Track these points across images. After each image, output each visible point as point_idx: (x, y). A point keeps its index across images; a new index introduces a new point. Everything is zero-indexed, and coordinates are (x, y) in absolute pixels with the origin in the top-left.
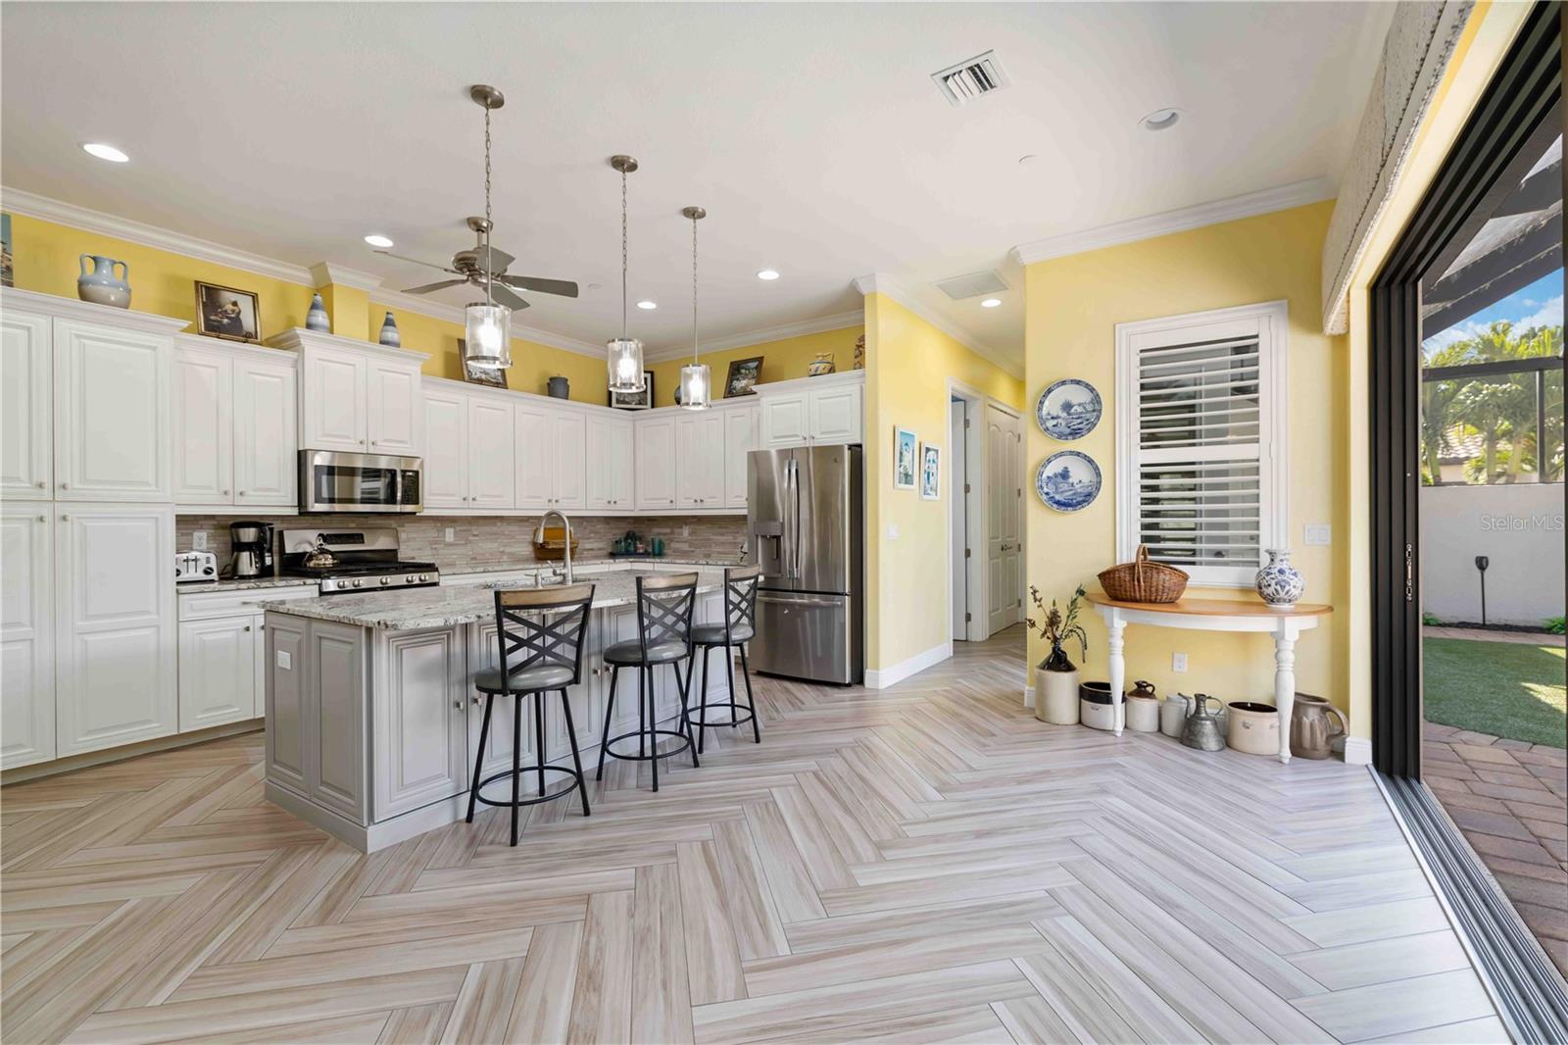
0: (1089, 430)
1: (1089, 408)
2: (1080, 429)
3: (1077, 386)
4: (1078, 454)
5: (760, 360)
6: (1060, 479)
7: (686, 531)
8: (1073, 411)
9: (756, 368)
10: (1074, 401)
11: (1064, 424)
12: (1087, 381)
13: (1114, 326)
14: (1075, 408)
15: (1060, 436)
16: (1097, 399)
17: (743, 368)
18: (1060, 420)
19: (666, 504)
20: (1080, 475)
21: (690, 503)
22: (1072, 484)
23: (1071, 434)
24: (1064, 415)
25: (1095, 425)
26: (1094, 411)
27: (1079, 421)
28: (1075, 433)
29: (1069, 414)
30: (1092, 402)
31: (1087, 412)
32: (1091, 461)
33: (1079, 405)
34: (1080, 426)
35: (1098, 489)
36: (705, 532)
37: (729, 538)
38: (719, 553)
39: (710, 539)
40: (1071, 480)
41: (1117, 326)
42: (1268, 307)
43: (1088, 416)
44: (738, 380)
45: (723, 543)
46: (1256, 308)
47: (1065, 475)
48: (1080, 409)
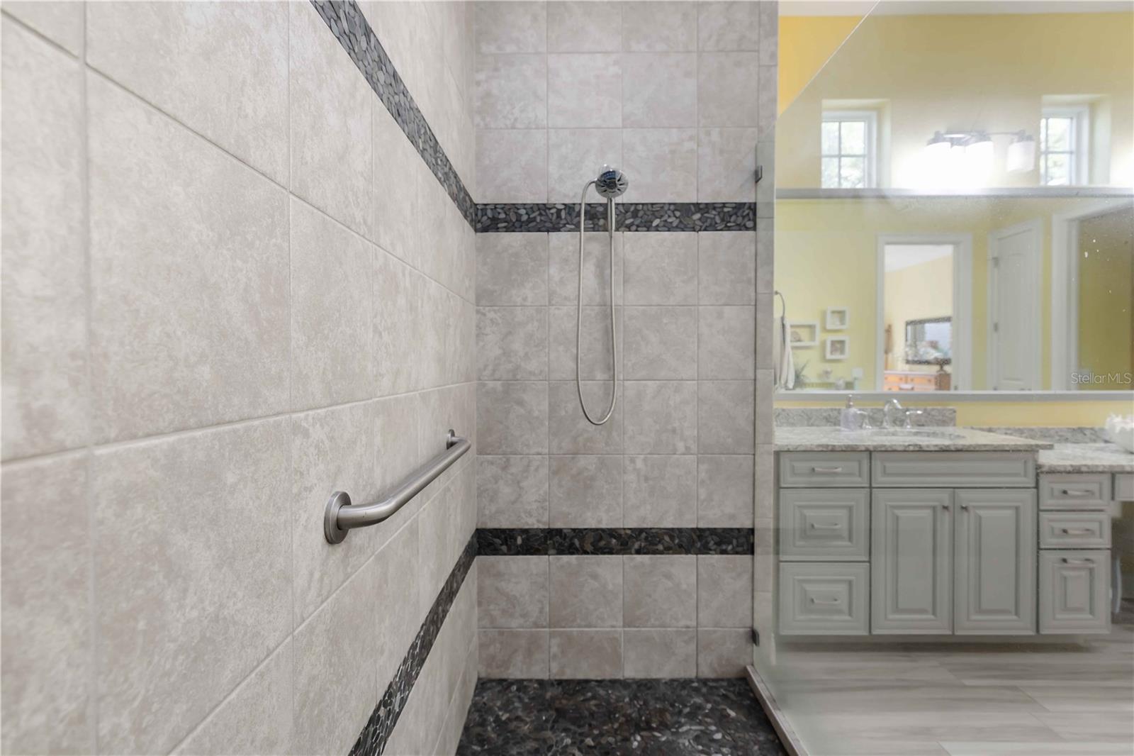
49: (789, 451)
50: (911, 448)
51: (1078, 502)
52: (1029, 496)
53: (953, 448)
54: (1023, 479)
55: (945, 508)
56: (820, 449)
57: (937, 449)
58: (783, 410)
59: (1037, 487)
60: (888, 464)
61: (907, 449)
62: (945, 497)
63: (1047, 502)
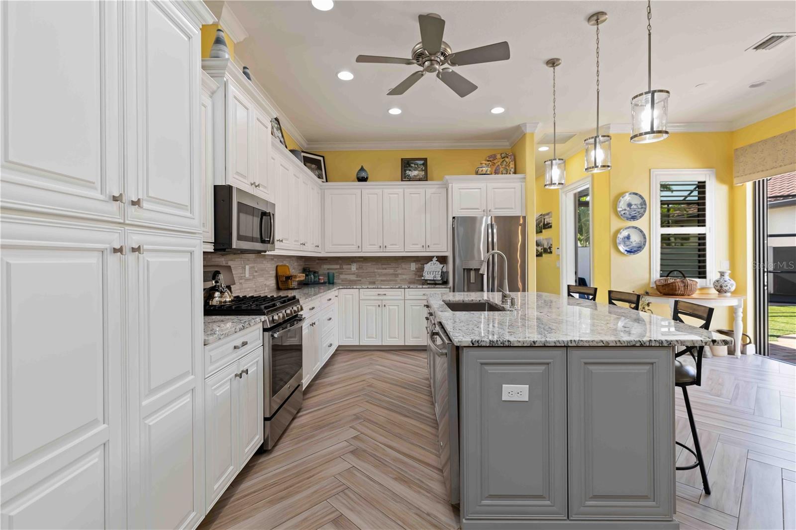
0: (641, 217)
1: (640, 207)
2: (635, 216)
3: (635, 196)
4: (636, 228)
5: (425, 160)
6: (626, 239)
7: (354, 267)
8: (632, 207)
9: (423, 164)
10: (633, 203)
11: (628, 213)
12: (641, 194)
13: (650, 170)
14: (633, 206)
15: (628, 219)
16: (644, 203)
17: (412, 163)
18: (626, 211)
19: (354, 248)
20: (635, 239)
21: (376, 248)
22: (632, 242)
23: (632, 218)
24: (628, 209)
25: (643, 215)
26: (642, 208)
27: (635, 212)
28: (634, 218)
29: (630, 209)
30: (641, 204)
31: (639, 208)
32: (641, 231)
33: (635, 205)
34: (635, 215)
35: (645, 245)
36: (370, 267)
37: (391, 271)
38: (382, 281)
39: (374, 272)
40: (631, 240)
41: (652, 170)
42: (710, 171)
43: (639, 210)
44: (410, 170)
45: (385, 275)
46: (704, 171)
47: (628, 237)
48: (635, 207)
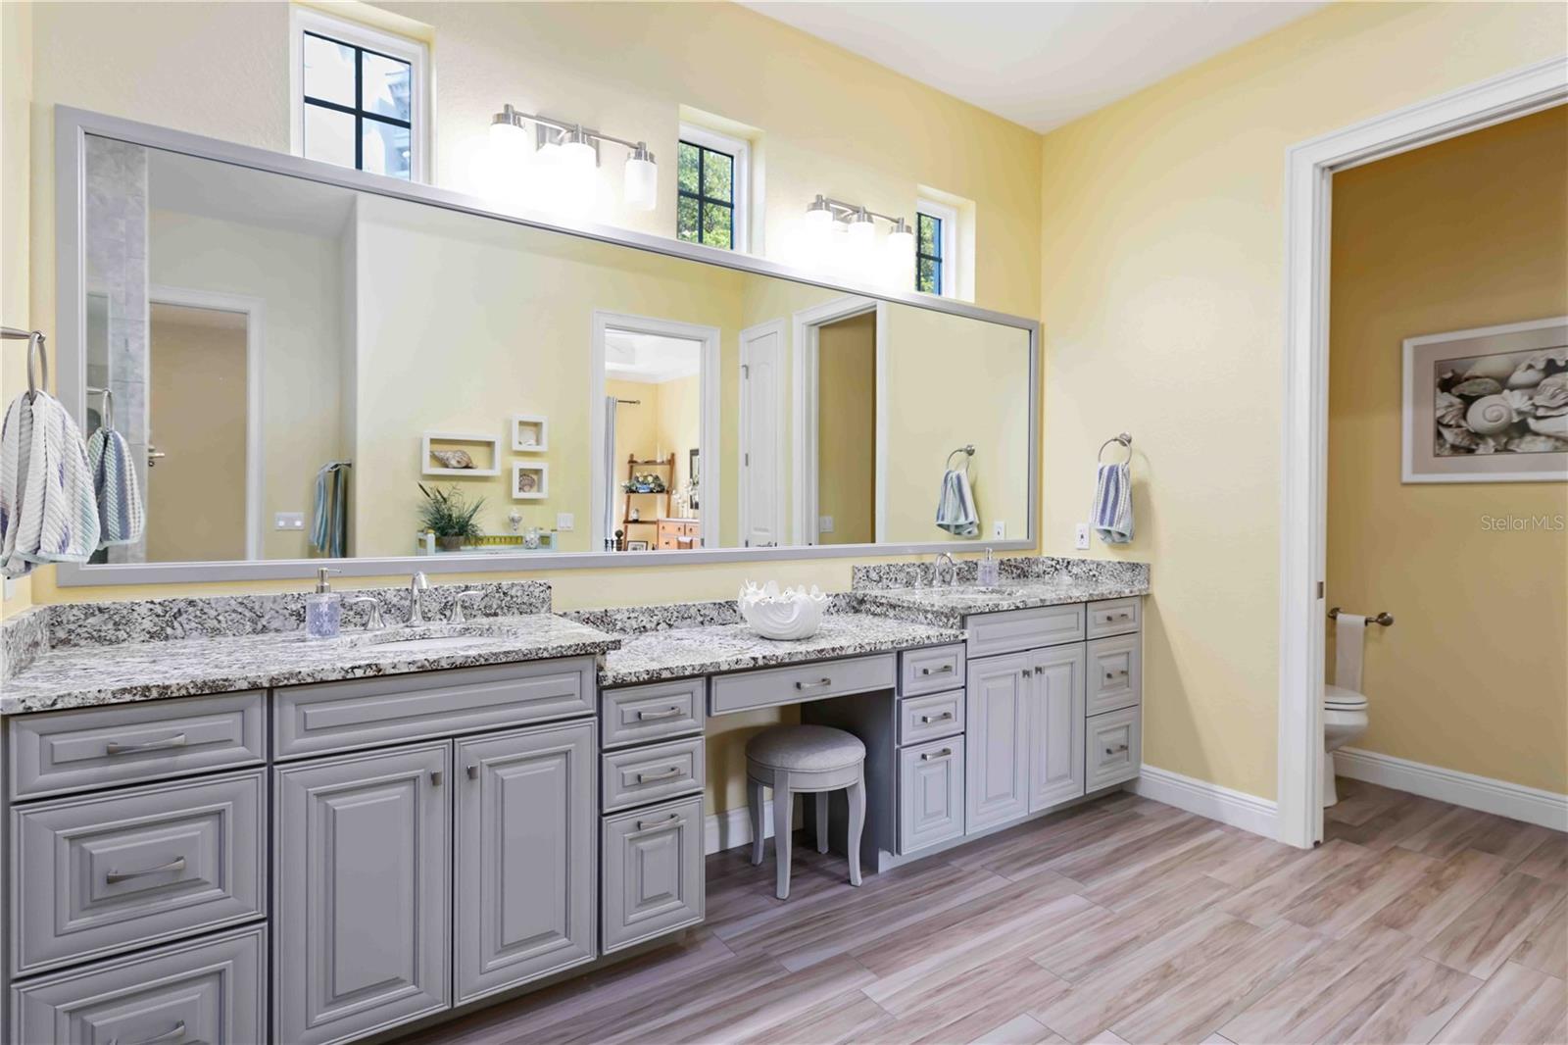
49: (28, 713)
50: (359, 673)
51: (661, 727)
52: (586, 730)
53: (444, 664)
54: (578, 702)
55: (435, 779)
56: (128, 697)
57: (413, 669)
58: (191, 603)
59: (600, 713)
60: (310, 711)
61: (350, 676)
62: (435, 758)
63: (615, 735)
